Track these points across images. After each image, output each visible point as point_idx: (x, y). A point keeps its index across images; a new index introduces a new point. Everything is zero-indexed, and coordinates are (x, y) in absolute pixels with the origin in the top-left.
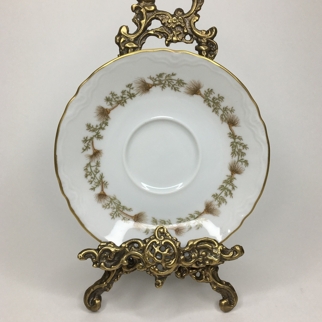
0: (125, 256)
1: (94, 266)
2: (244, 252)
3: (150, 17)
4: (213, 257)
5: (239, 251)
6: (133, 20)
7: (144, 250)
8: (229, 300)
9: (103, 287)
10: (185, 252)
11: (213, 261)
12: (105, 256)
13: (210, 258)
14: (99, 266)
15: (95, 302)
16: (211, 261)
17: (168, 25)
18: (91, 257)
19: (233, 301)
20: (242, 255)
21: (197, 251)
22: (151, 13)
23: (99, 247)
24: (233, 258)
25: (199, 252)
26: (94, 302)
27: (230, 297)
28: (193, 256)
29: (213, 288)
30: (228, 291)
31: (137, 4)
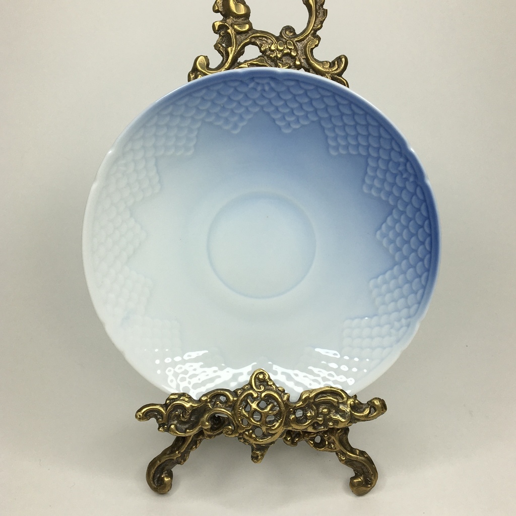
0: (206, 416)
1: (160, 429)
2: (386, 409)
3: (242, 42)
4: (338, 416)
5: (378, 407)
6: (216, 47)
7: (234, 406)
8: (364, 478)
9: (175, 458)
10: (297, 410)
11: (340, 422)
12: (176, 415)
13: (334, 417)
14: (168, 430)
15: (163, 479)
16: (337, 422)
17: (270, 54)
18: (155, 417)
19: (371, 479)
20: (383, 413)
21: (315, 408)
22: (244, 35)
23: (168, 402)
24: (370, 417)
25: (318, 409)
26: (161, 480)
27: (367, 474)
28: (309, 414)
29: (341, 460)
30: (364, 465)
31: (221, 21)
